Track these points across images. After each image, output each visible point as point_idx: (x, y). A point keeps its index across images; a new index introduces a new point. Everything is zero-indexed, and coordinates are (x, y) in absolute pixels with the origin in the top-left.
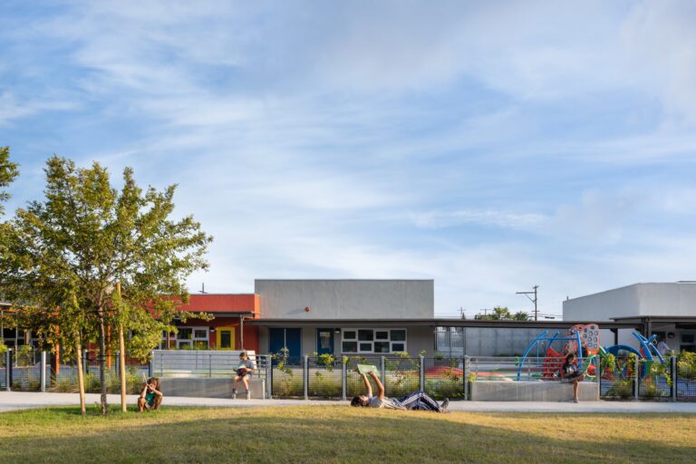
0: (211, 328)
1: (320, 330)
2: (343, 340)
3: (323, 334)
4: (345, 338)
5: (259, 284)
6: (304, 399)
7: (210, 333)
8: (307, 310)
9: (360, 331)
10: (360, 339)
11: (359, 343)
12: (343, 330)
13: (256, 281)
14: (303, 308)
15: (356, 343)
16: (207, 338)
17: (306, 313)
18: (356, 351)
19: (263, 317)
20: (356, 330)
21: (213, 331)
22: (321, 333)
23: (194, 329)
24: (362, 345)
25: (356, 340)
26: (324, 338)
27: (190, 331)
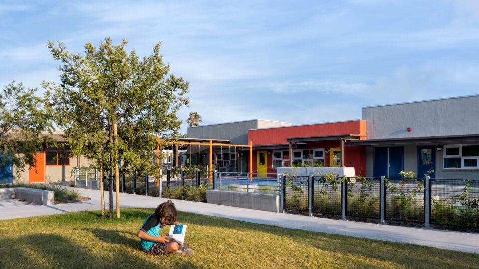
0: (326, 150)
1: (421, 148)
2: (445, 156)
3: (424, 151)
4: (447, 154)
5: (366, 111)
6: (308, 215)
7: (325, 153)
8: (408, 130)
9: (463, 147)
10: (463, 155)
11: (462, 159)
12: (446, 147)
13: (363, 108)
14: (405, 129)
15: (459, 160)
16: (323, 158)
17: (407, 132)
18: (459, 167)
19: (369, 139)
20: (460, 147)
21: (327, 152)
22: (422, 150)
23: (315, 150)
24: (465, 161)
25: (460, 156)
26: (426, 154)
27: (312, 153)
